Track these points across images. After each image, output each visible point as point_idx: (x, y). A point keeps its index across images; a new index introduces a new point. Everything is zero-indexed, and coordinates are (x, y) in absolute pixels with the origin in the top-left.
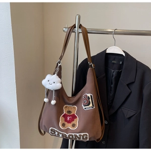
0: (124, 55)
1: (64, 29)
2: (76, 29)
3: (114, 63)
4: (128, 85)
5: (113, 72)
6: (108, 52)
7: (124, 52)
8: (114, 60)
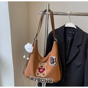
0: (76, 28)
1: (40, 12)
2: (47, 12)
3: (69, 33)
4: (78, 46)
5: (69, 39)
6: (66, 26)
7: (76, 26)
8: (70, 31)
